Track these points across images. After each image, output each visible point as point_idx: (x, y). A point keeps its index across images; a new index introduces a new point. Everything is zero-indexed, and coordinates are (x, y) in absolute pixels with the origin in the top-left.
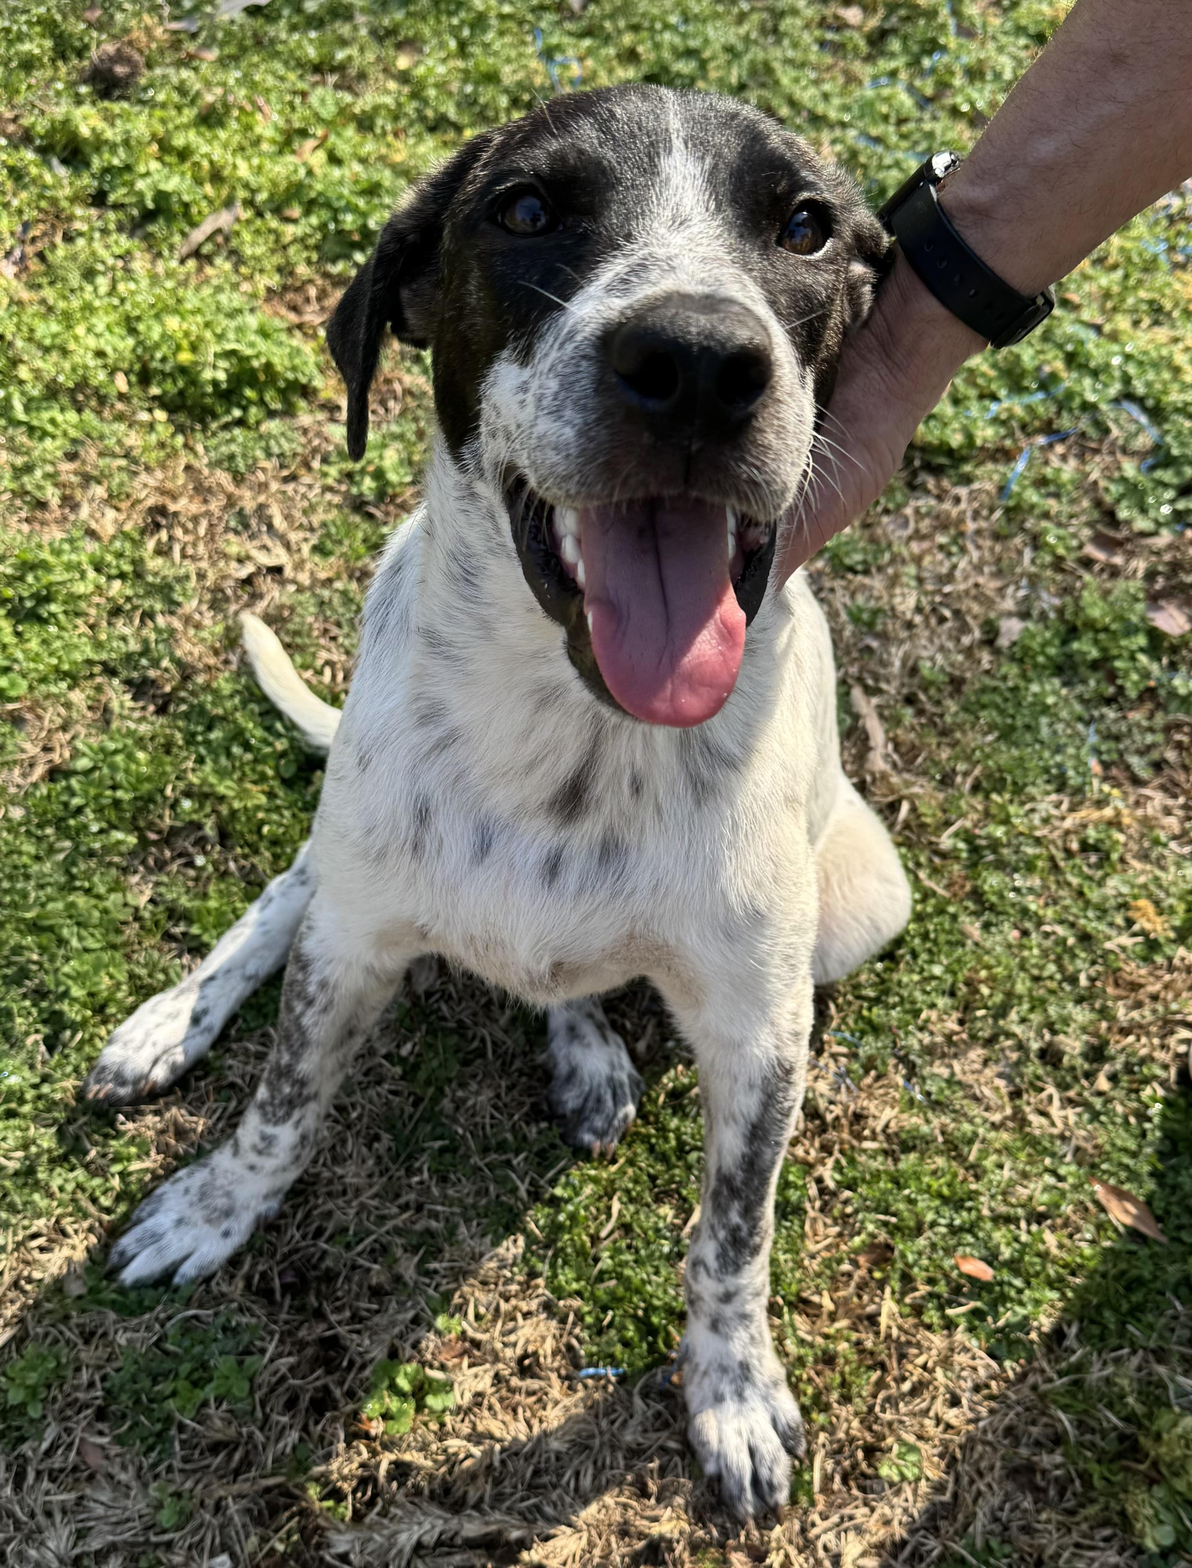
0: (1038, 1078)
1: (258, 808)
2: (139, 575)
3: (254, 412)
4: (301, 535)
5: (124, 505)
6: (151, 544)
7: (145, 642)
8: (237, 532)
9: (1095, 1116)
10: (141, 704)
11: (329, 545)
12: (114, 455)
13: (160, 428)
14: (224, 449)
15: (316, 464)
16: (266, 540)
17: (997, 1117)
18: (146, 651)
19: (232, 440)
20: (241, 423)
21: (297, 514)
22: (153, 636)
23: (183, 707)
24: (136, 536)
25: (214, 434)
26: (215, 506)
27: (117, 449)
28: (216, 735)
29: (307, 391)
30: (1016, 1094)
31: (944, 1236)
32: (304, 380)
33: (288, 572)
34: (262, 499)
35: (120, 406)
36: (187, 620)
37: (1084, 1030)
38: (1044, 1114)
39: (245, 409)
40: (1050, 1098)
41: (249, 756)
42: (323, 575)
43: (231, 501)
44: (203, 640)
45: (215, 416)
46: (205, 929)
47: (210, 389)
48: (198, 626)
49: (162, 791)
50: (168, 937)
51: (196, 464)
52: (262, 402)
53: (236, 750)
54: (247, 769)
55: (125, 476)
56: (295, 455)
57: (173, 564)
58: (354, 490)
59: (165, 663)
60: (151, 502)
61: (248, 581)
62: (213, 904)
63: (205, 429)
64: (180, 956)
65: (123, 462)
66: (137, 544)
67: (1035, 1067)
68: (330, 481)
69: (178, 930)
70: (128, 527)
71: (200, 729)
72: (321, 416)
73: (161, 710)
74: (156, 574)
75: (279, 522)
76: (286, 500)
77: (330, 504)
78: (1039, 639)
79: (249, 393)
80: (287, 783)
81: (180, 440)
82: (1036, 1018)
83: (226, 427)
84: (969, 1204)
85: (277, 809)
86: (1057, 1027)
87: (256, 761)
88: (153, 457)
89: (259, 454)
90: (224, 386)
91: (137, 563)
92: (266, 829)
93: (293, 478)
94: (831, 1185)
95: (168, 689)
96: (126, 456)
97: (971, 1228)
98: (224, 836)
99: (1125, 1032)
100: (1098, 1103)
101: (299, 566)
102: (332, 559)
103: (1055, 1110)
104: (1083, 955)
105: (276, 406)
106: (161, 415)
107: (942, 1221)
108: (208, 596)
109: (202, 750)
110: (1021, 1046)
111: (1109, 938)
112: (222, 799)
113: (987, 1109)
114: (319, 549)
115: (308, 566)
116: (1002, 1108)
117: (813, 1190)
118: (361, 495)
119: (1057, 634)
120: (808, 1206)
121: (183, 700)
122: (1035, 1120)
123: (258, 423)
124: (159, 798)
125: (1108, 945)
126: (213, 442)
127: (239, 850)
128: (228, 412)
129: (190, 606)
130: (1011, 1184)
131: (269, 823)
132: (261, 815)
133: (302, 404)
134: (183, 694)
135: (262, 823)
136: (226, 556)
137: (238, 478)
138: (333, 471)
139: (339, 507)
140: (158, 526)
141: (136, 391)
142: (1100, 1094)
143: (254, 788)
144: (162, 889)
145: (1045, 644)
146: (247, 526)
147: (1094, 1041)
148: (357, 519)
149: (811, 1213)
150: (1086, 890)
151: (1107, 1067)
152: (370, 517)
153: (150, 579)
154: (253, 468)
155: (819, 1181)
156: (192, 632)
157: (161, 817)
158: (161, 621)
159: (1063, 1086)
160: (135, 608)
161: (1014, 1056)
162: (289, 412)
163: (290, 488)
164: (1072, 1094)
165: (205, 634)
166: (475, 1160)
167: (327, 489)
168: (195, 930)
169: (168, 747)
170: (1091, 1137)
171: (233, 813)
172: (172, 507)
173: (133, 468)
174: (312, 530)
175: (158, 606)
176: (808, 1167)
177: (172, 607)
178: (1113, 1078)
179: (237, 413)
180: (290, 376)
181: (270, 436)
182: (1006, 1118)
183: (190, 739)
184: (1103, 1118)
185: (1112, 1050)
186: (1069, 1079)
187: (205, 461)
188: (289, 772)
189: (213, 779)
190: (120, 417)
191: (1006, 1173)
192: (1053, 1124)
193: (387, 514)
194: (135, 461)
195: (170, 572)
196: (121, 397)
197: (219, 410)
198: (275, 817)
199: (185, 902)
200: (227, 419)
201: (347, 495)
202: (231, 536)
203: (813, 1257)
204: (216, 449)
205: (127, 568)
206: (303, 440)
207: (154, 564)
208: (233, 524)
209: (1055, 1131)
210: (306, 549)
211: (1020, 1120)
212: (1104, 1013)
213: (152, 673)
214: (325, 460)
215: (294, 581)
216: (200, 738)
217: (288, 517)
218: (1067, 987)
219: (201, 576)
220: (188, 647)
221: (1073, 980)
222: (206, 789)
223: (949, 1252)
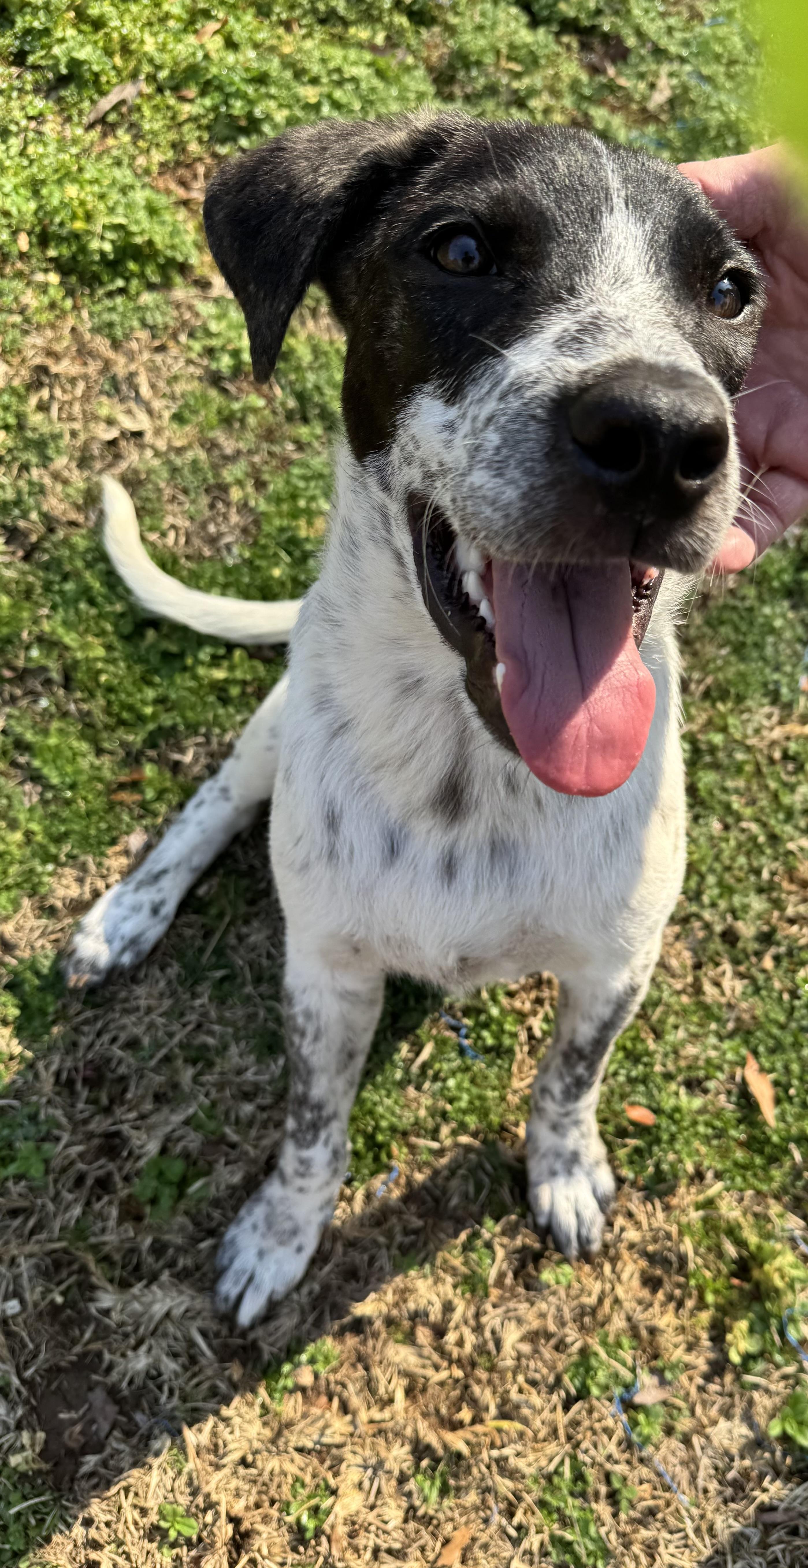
0: (718, 954)
1: (97, 659)
2: (21, 427)
3: (135, 283)
4: (164, 402)
5: (16, 361)
6: (33, 401)
7: (19, 492)
8: (108, 395)
9: (757, 990)
10: (11, 549)
11: (187, 414)
12: (10, 312)
13: (52, 291)
14: (106, 317)
15: (183, 338)
16: (132, 405)
17: (679, 986)
18: (18, 503)
19: (113, 309)
20: (122, 291)
21: (161, 384)
22: (26, 488)
23: (46, 557)
24: (22, 391)
25: (100, 300)
26: (93, 368)
27: (14, 306)
28: (69, 586)
29: (184, 268)
30: (698, 966)
31: (621, 1086)
32: (180, 258)
33: (148, 438)
34: (133, 367)
35: (19, 265)
36: (56, 476)
37: (759, 916)
38: (717, 984)
39: (127, 280)
40: (724, 973)
41: (93, 612)
42: (178, 443)
43: (107, 365)
44: (68, 496)
45: (102, 284)
46: (45, 762)
47: (97, 258)
48: (66, 482)
49: (19, 636)
50: (14, 764)
51: (81, 329)
52: (142, 275)
53: (83, 606)
54: (92, 623)
55: (17, 333)
56: (166, 327)
57: (50, 421)
58: (214, 366)
59: (34, 516)
60: (38, 361)
61: (113, 443)
62: (53, 741)
63: (92, 295)
64: (22, 783)
65: (17, 319)
66: (22, 399)
67: (717, 945)
68: (193, 356)
69: (22, 760)
70: (16, 383)
71: (57, 578)
72: (193, 291)
73: (27, 558)
74: (34, 430)
75: (145, 391)
76: (153, 369)
77: (192, 375)
78: (777, 567)
79: (132, 266)
80: (126, 638)
81: (69, 303)
82: (723, 904)
83: (110, 295)
84: (645, 1059)
85: (113, 661)
86: (739, 913)
87: (100, 616)
88: (45, 317)
89: (136, 323)
90: (111, 257)
91: (20, 417)
92: (103, 678)
93: (162, 349)
94: (538, 1033)
95: (34, 538)
96: (22, 312)
97: (644, 1080)
98: (68, 683)
99: (792, 921)
100: (761, 977)
101: (158, 432)
102: (188, 428)
103: (727, 983)
104: (768, 851)
105: (155, 279)
106: (54, 278)
107: (623, 1072)
108: (77, 454)
109: (58, 599)
110: (707, 926)
111: (792, 839)
112: (67, 648)
113: (673, 976)
114: (178, 418)
115: (167, 433)
116: (685, 976)
117: (523, 1036)
118: (218, 371)
119: (791, 563)
120: (517, 1049)
121: (45, 550)
122: (708, 988)
123: (138, 294)
124: (16, 640)
125: (791, 846)
126: (98, 308)
127: (79, 695)
128: (112, 281)
129: (60, 462)
130: (683, 1043)
131: (106, 672)
132: (100, 665)
133: (178, 279)
134: (47, 545)
135: (100, 672)
136: (96, 418)
137: (116, 345)
138: (197, 346)
139: (200, 379)
140: (40, 385)
141: (36, 251)
142: (764, 971)
143: (96, 641)
144: (13, 722)
145: (781, 571)
146: (118, 390)
147: (765, 928)
148: (213, 393)
149: (519, 1056)
150: (780, 794)
151: (773, 950)
152: (224, 391)
153: (29, 434)
154: (127, 337)
155: (530, 1029)
156: (59, 487)
157: (16, 657)
158: (35, 473)
159: (736, 962)
160: (14, 459)
161: (701, 934)
162: (167, 285)
163: (159, 358)
164: (742, 969)
165: (71, 491)
166: (249, 989)
167: (189, 362)
168: (36, 763)
169: (28, 593)
170: (752, 1009)
171: (76, 663)
172: (54, 369)
173: (26, 327)
174: (173, 397)
175: (34, 460)
176: (521, 1017)
177: (45, 461)
178: (777, 959)
179: (120, 283)
180: (169, 253)
181: (146, 308)
182: (687, 985)
183: (47, 587)
184: (764, 993)
185: (779, 936)
186: (741, 956)
187: (89, 325)
188: (127, 629)
189: (60, 631)
190: (19, 275)
191: (681, 1034)
192: (723, 994)
193: (240, 390)
194: (27, 320)
195: (45, 429)
196: (22, 256)
197: (105, 278)
198: (112, 668)
199: (29, 736)
200: (111, 287)
201: (206, 369)
202: (104, 399)
203: (515, 1092)
204: (99, 315)
205: (12, 420)
206: (175, 313)
207: (36, 419)
208: (107, 387)
209: (723, 1000)
210: (167, 415)
211: (697, 989)
212: (778, 904)
213: (22, 524)
214: (191, 335)
215: (152, 447)
216: (56, 587)
217: (153, 386)
218: (753, 878)
219: (74, 434)
220: (54, 502)
221: (758, 872)
222: (55, 638)
223: (623, 1097)
